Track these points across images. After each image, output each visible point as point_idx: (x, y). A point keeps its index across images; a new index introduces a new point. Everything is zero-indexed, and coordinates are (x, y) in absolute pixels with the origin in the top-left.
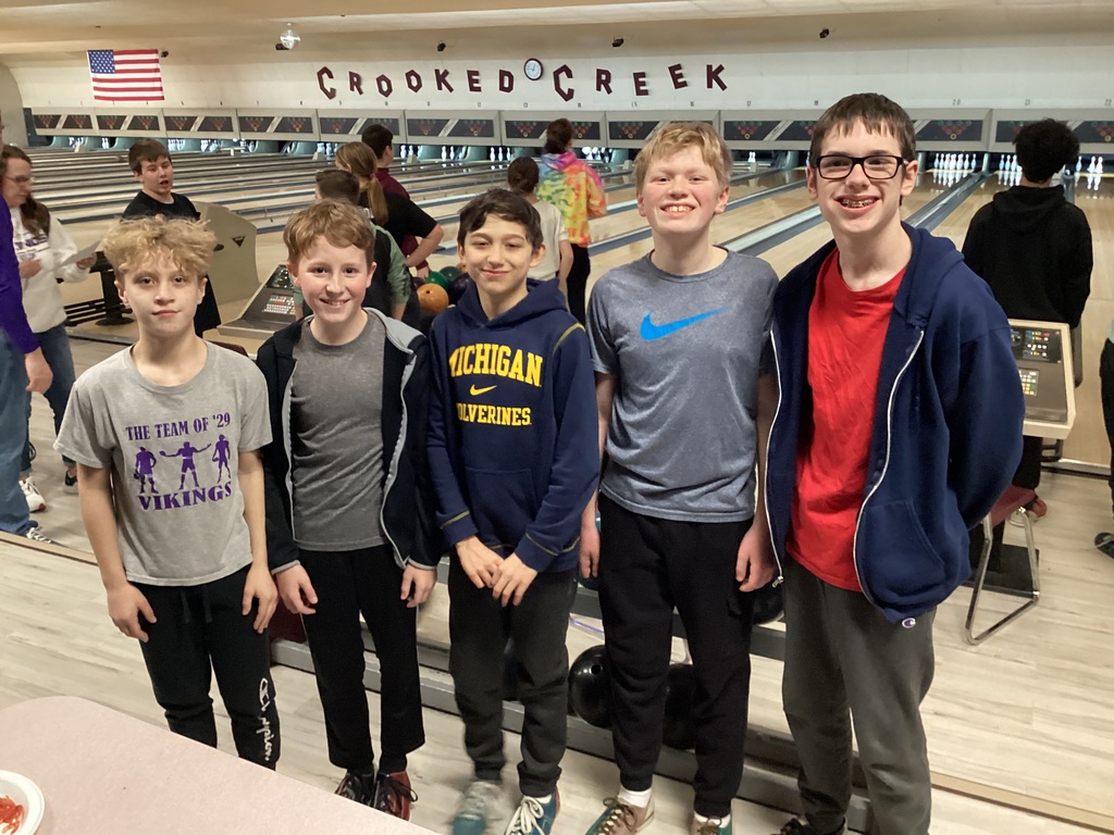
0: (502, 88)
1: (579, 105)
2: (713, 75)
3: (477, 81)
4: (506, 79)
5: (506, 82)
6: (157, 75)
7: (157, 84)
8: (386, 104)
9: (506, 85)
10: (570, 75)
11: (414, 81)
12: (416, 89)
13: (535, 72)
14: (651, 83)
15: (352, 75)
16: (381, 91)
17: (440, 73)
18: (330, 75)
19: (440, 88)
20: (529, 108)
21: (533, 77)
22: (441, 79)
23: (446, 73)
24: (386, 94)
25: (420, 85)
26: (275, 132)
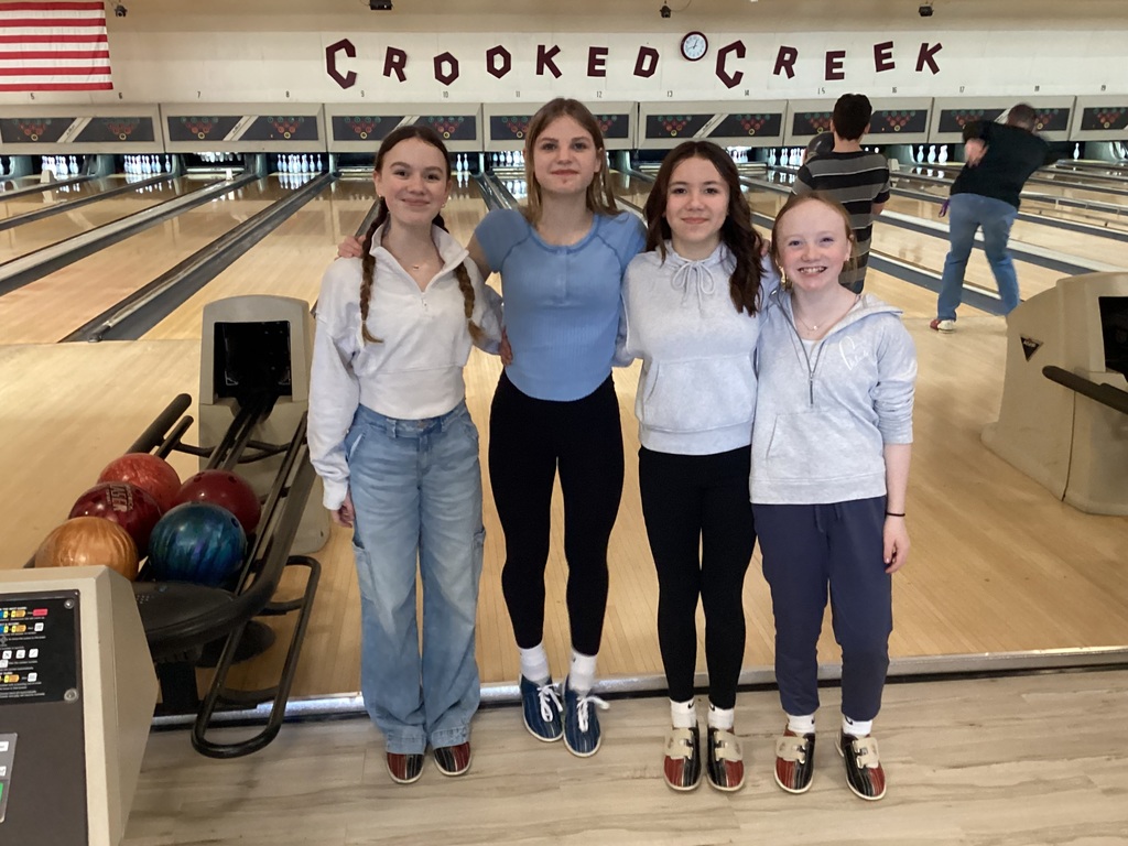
0: (639, 71)
1: (747, 93)
2: (926, 56)
3: (602, 62)
4: (648, 59)
5: (646, 63)
6: (103, 46)
7: (100, 63)
8: (446, 94)
9: (646, 67)
10: (741, 54)
11: (498, 62)
12: (499, 74)
13: (697, 49)
14: (848, 65)
15: (391, 52)
16: (439, 76)
17: (546, 51)
18: (351, 52)
19: (540, 72)
20: (675, 98)
21: (691, 57)
22: (545, 59)
23: (556, 50)
24: (447, 81)
25: (507, 67)
26: (240, 139)
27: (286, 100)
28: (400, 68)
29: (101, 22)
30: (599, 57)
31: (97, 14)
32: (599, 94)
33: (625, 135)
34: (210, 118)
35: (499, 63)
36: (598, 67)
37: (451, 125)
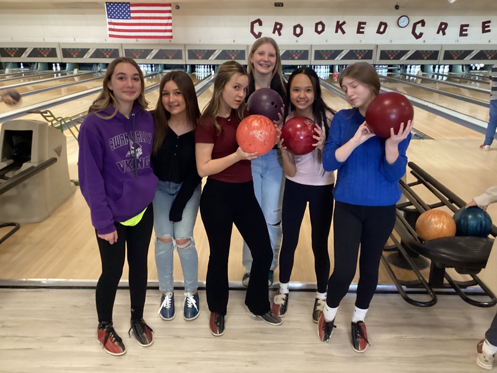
0: (378, 32)
1: (424, 41)
3: (363, 28)
4: (383, 27)
6: (170, 21)
7: (169, 28)
8: (298, 41)
9: (382, 30)
10: (423, 25)
12: (319, 33)
13: (404, 23)
14: (470, 30)
15: (277, 24)
16: (295, 34)
17: (340, 23)
18: (261, 24)
19: (337, 32)
20: (393, 43)
21: (402, 26)
22: (339, 26)
23: (344, 23)
24: (298, 36)
25: (323, 30)
26: (215, 59)
27: (233, 43)
28: (279, 31)
29: (170, 12)
30: (362, 26)
31: (168, 8)
32: (361, 41)
33: (370, 58)
34: (204, 50)
35: (320, 28)
36: (361, 30)
37: (298, 53)
